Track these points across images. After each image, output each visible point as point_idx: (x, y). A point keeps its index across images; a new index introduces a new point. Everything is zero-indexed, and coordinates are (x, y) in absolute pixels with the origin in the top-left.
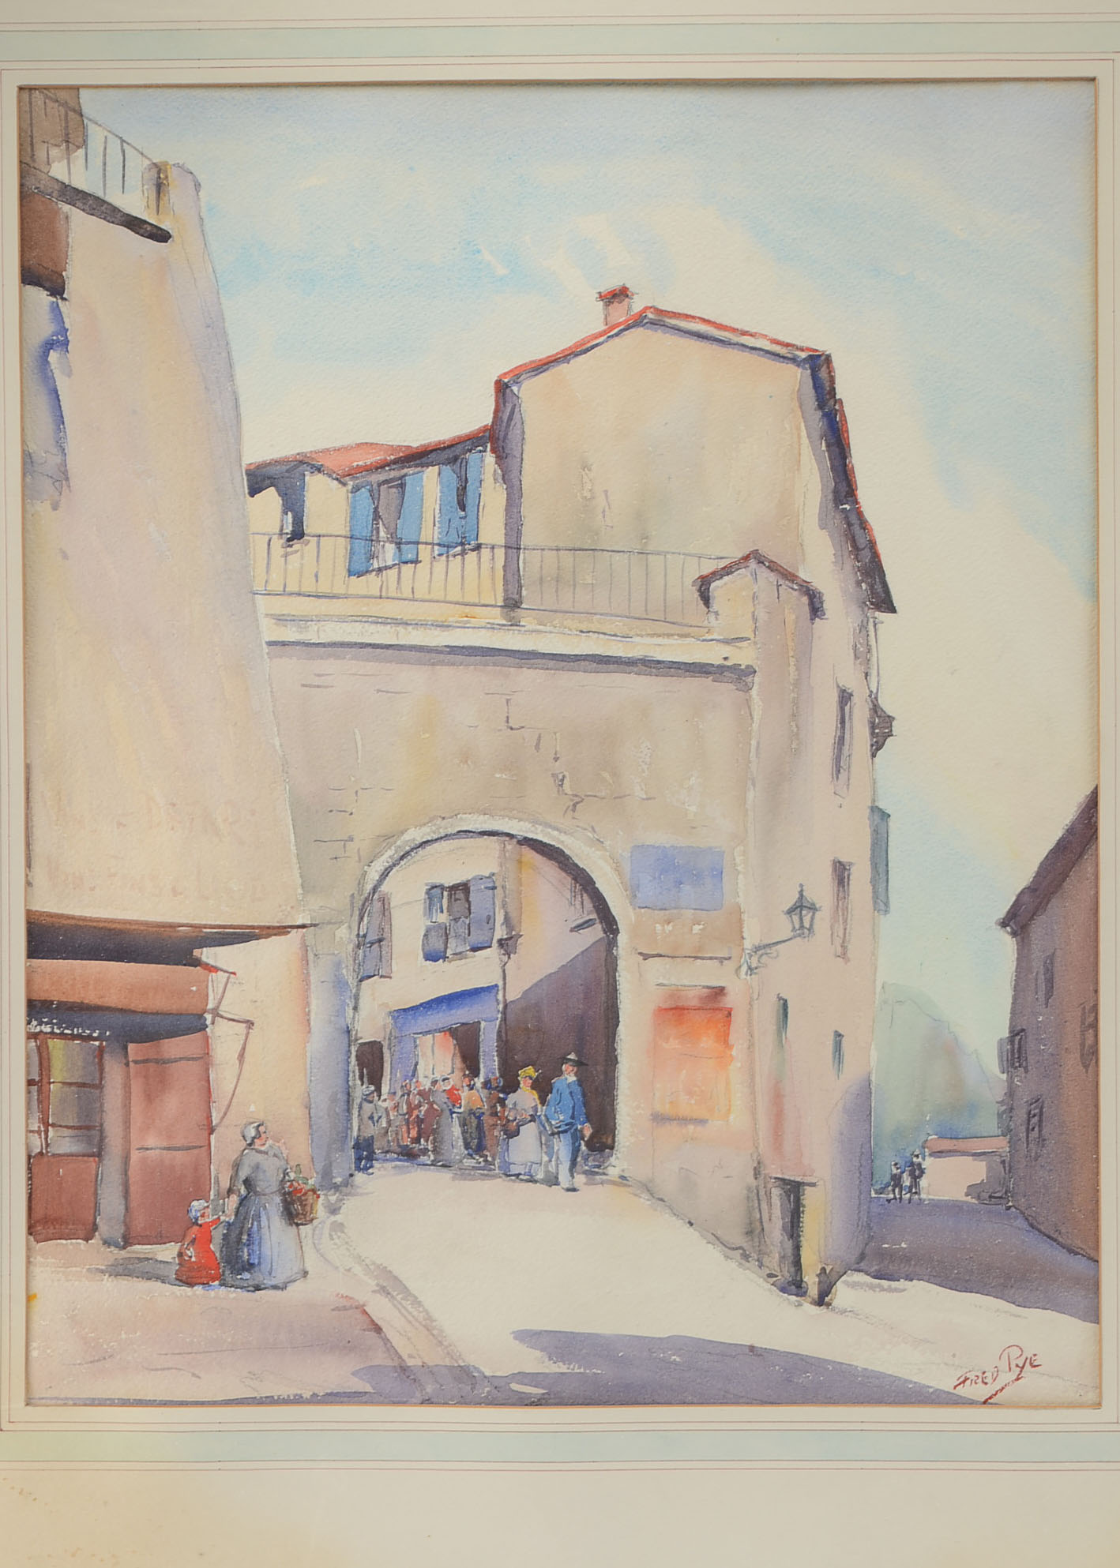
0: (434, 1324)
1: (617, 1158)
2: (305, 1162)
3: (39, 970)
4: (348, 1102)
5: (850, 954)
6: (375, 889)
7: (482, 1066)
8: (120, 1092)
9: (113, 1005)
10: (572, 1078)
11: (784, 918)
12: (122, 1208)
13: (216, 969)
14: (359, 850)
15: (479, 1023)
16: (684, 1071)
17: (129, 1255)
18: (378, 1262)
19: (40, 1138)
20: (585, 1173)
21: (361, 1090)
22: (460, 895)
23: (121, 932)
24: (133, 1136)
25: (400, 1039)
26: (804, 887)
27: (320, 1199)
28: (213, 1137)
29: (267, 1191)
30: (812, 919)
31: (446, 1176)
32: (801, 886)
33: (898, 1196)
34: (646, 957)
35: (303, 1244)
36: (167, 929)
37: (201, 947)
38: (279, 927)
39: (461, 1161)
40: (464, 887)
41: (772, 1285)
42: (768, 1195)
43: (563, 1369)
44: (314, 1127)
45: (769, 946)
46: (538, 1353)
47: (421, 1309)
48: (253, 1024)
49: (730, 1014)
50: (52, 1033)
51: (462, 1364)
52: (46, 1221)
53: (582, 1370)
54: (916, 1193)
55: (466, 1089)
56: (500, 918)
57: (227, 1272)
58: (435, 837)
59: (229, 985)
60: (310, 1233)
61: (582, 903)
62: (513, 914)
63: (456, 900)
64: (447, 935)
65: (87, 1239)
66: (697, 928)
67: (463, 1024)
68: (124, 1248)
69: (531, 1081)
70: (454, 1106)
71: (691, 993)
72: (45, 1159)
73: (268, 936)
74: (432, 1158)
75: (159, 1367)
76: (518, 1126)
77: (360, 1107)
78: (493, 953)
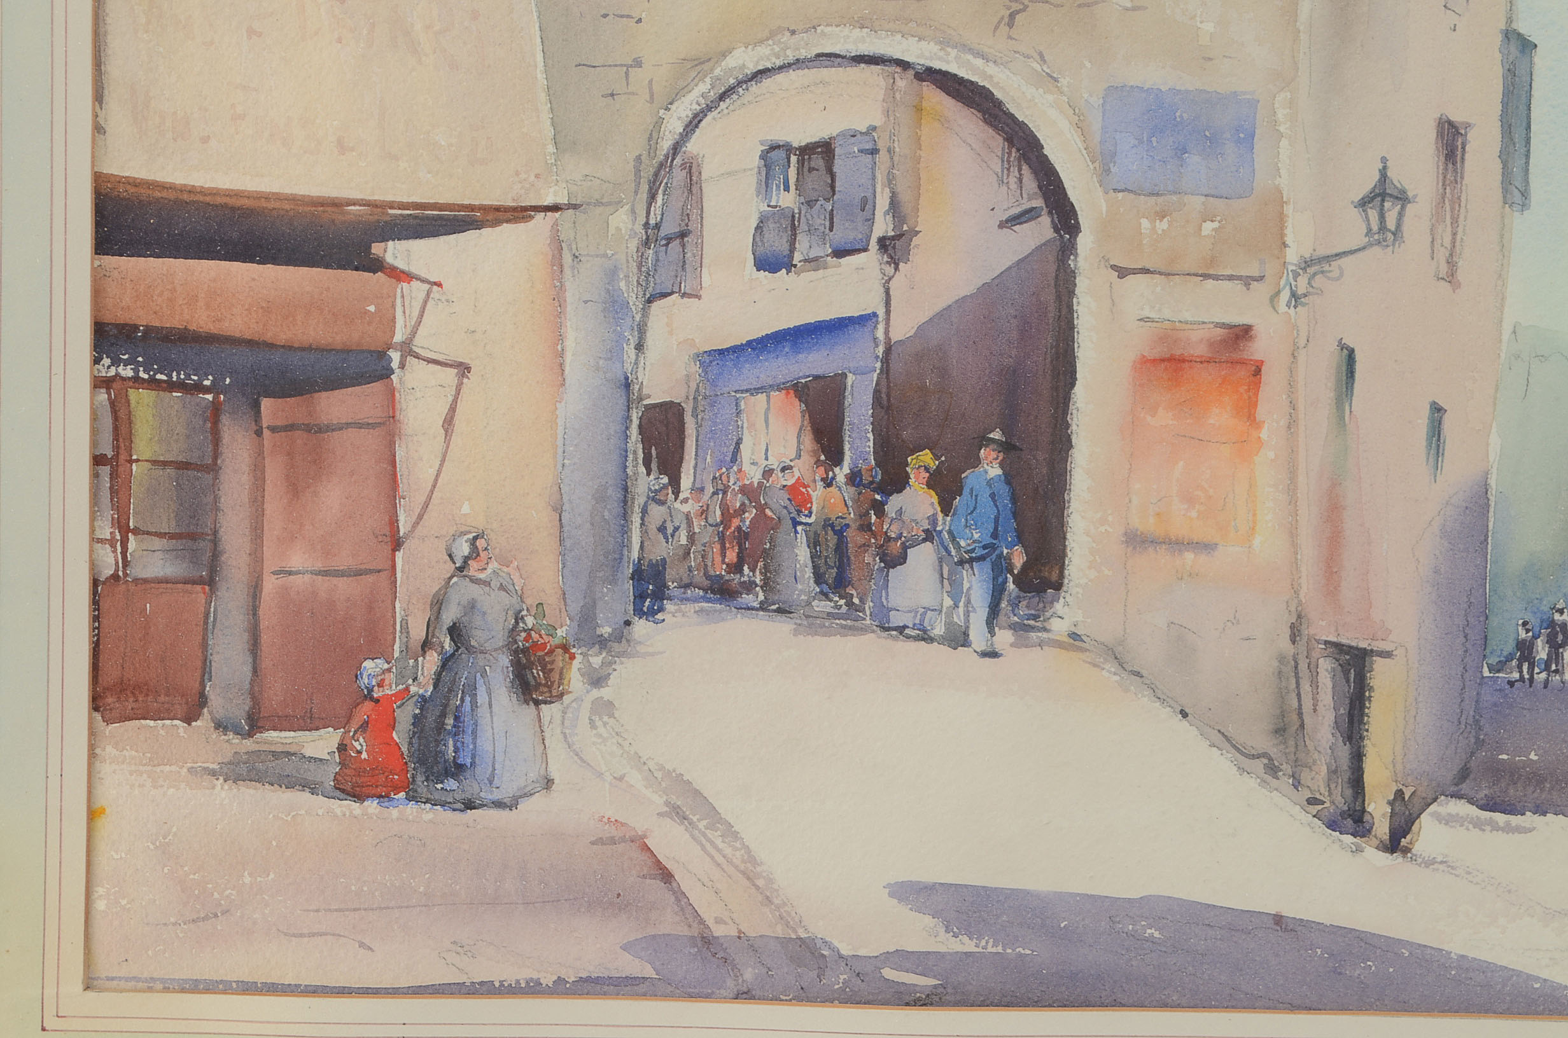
0: (759, 869)
1: (1067, 604)
2: (552, 600)
3: (115, 274)
4: (625, 502)
5: (1460, 276)
6: (676, 148)
7: (847, 447)
8: (245, 479)
9: (238, 335)
10: (995, 471)
11: (1355, 214)
12: (247, 670)
13: (407, 277)
14: (651, 82)
15: (844, 375)
16: (1181, 463)
17: (256, 747)
18: (669, 767)
19: (115, 551)
20: (1013, 627)
21: (645, 482)
22: (818, 162)
23: (248, 213)
24: (268, 552)
25: (713, 401)
26: (1388, 163)
27: (576, 663)
28: (399, 555)
29: (488, 646)
30: (1401, 215)
31: (782, 627)
32: (1384, 160)
33: (1527, 676)
34: (1123, 272)
35: (547, 735)
36: (329, 209)
37: (384, 240)
38: (514, 209)
39: (809, 604)
40: (825, 149)
41: (1314, 816)
42: (1313, 669)
43: (967, 945)
44: (568, 543)
45: (1328, 259)
46: (928, 920)
47: (738, 845)
48: (469, 369)
49: (1258, 372)
50: (136, 379)
51: (803, 935)
52: (122, 688)
53: (1000, 949)
54: (1556, 671)
55: (820, 484)
56: (882, 202)
57: (420, 778)
58: (779, 63)
59: (430, 303)
60: (558, 717)
61: (1020, 180)
62: (905, 197)
63: (811, 170)
64: (794, 228)
65: (188, 719)
66: (1208, 227)
67: (817, 378)
68: (250, 734)
69: (928, 474)
70: (799, 512)
71: (1196, 335)
72: (122, 587)
73: (496, 223)
74: (761, 597)
75: (306, 931)
76: (905, 548)
77: (644, 511)
78: (871, 260)
